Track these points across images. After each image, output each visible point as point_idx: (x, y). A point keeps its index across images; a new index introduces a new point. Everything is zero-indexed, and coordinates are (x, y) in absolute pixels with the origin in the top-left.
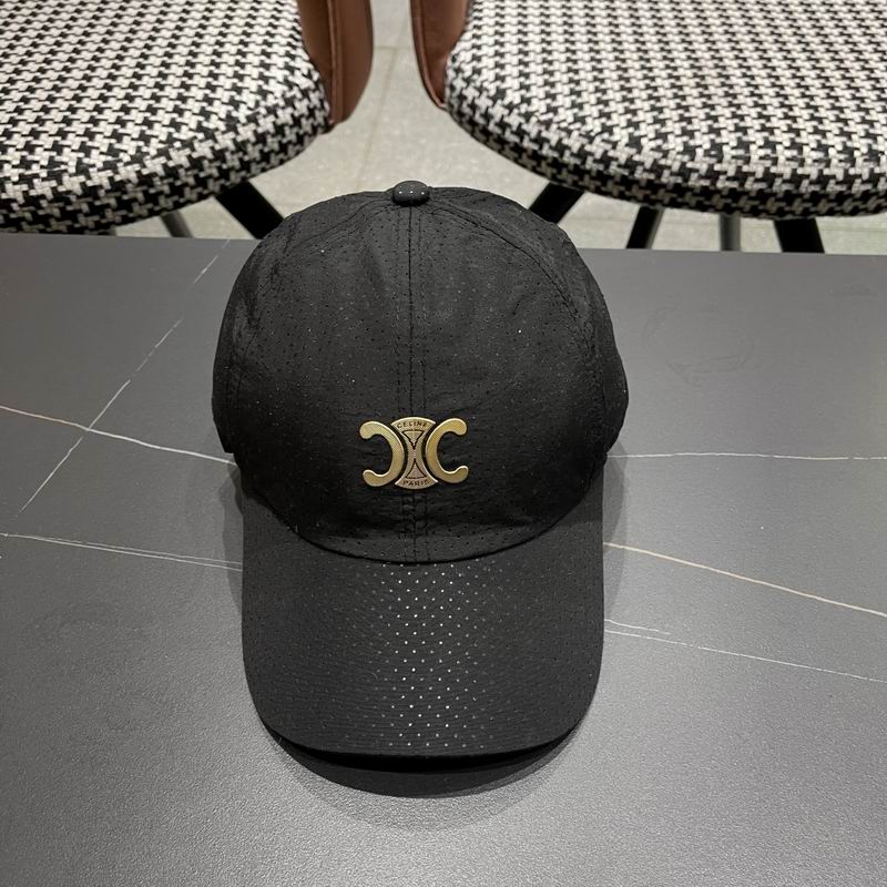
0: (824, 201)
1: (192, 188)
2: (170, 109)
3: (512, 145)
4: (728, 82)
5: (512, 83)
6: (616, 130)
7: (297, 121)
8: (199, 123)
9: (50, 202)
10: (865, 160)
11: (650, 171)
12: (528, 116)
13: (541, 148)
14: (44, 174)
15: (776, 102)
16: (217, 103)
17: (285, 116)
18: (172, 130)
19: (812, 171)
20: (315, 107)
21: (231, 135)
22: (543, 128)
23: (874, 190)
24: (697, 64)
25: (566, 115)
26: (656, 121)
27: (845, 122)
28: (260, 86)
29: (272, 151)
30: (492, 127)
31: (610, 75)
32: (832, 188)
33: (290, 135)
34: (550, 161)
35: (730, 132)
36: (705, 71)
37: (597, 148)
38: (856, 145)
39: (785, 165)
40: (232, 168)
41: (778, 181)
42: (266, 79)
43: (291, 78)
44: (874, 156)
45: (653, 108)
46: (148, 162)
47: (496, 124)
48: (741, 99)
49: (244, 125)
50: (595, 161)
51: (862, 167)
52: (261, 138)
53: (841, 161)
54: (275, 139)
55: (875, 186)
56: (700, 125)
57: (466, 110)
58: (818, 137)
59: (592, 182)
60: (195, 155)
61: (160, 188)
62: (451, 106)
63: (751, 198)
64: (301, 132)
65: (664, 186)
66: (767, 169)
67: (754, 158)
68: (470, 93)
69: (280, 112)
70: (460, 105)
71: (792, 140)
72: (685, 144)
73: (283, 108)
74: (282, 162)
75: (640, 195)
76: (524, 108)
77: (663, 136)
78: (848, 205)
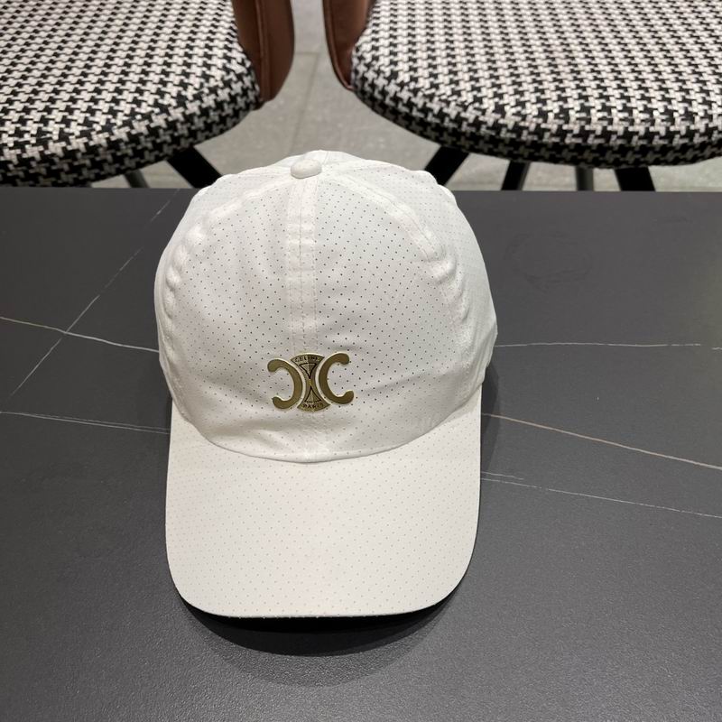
0: (650, 153)
1: (151, 151)
2: (133, 90)
3: (404, 115)
4: (573, 62)
5: (403, 66)
6: (485, 100)
7: (233, 99)
8: (156, 100)
9: (39, 163)
11: (512, 131)
12: (415, 91)
13: (426, 116)
14: (33, 141)
15: (611, 76)
16: (170, 85)
17: (223, 95)
18: (134, 106)
19: (641, 129)
20: (248, 88)
21: (181, 109)
22: (427, 100)
23: (690, 144)
24: (549, 49)
25: (445, 90)
26: (516, 92)
27: (666, 90)
28: (204, 72)
29: (214, 122)
30: (388, 101)
31: (481, 58)
32: (657, 141)
33: (228, 110)
34: (433, 126)
35: (575, 99)
36: (556, 54)
37: (470, 115)
38: (675, 108)
39: (618, 124)
40: (182, 136)
41: (614, 137)
42: (209, 67)
43: (228, 66)
44: (689, 116)
45: (514, 83)
46: (115, 131)
47: (391, 99)
48: (583, 75)
49: (191, 102)
50: (469, 125)
51: (680, 125)
52: (205, 112)
53: (663, 120)
54: (216, 113)
55: (691, 140)
56: (551, 95)
57: (368, 89)
58: (645, 102)
59: (467, 142)
60: (152, 125)
61: (125, 152)
62: (356, 86)
63: (593, 151)
64: (237, 108)
65: (524, 143)
66: (605, 128)
67: (594, 119)
68: (371, 75)
69: (219, 92)
70: (363, 85)
71: (624, 105)
72: (540, 110)
73: (222, 89)
74: (222, 132)
75: (505, 151)
76: (412, 85)
77: (521, 104)
78: (670, 156)
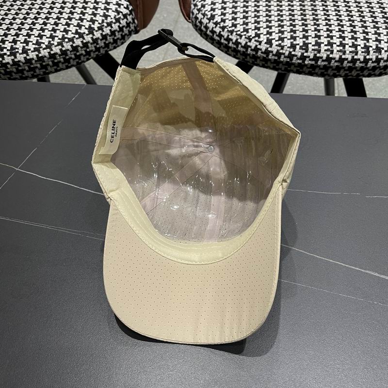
0: (354, 71)
1: (74, 60)
2: (64, 24)
3: (217, 41)
4: (316, 13)
5: (218, 12)
6: (261, 36)
7: (121, 29)
8: (77, 30)
9: (12, 65)
10: (374, 52)
11: (275, 55)
12: (223, 28)
13: (229, 43)
14: (8, 53)
15: (336, 23)
16: (85, 21)
17: (115, 27)
18: (64, 33)
19: (349, 57)
20: (130, 22)
21: (91, 36)
22: (230, 34)
23: (378, 66)
24: (303, 4)
25: (240, 28)
26: (280, 32)
27: (367, 33)
28: (104, 13)
29: (110, 43)
30: (208, 32)
31: (262, 8)
32: (358, 64)
33: (118, 35)
34: (232, 49)
35: (313, 38)
36: (306, 7)
37: (253, 44)
38: (371, 45)
39: (336, 54)
41: (333, 61)
42: (107, 10)
43: (119, 9)
44: (378, 50)
45: (279, 26)
46: (53, 48)
47: (210, 31)
48: (320, 22)
49: (96, 31)
51: (372, 55)
52: (104, 37)
53: (362, 52)
54: (111, 38)
55: (379, 64)
56: (299, 34)
57: (198, 24)
58: (353, 41)
59: (251, 59)
60: (74, 45)
61: (59, 60)
62: (193, 22)
63: (320, 69)
64: (123, 34)
65: (282, 62)
66: (328, 56)
67: (323, 50)
68: (200, 16)
69: (113, 25)
70: (196, 22)
71: (341, 42)
72: (292, 43)
73: (115, 23)
74: (115, 48)
75: (272, 66)
76: (222, 25)
77: (282, 39)
78: (366, 73)
